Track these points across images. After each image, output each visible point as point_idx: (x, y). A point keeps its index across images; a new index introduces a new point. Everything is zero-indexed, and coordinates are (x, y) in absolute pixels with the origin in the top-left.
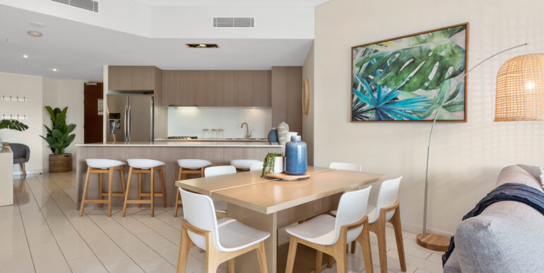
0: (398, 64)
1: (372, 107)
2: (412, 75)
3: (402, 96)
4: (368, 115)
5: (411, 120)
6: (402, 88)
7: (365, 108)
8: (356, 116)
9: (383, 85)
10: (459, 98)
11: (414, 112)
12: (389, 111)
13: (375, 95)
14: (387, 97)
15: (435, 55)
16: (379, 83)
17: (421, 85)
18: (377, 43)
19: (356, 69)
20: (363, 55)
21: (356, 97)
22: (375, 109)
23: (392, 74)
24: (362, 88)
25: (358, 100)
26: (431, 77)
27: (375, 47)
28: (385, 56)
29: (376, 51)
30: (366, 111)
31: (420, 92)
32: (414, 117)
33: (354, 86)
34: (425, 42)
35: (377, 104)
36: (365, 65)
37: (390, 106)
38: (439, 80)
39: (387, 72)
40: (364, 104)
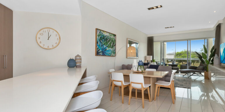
0: (107, 39)
1: (102, 51)
2: (109, 43)
3: (108, 49)
4: (101, 54)
5: (109, 56)
6: (107, 47)
7: (100, 51)
8: (97, 54)
9: (104, 44)
10: (115, 51)
11: (109, 54)
12: (105, 53)
13: (102, 47)
14: (105, 48)
15: (112, 40)
16: (103, 44)
17: (110, 47)
18: (103, 31)
19: (98, 37)
20: (100, 33)
21: (98, 47)
22: (102, 52)
23: (105, 42)
24: (99, 44)
25: (98, 48)
26: (112, 45)
27: (102, 32)
28: (105, 36)
29: (102, 33)
30: (100, 52)
31: (110, 48)
32: (109, 55)
33: (97, 43)
34: (111, 36)
35: (103, 50)
36: (100, 36)
37: (105, 51)
38: (113, 46)
39: (105, 41)
40: (100, 50)
